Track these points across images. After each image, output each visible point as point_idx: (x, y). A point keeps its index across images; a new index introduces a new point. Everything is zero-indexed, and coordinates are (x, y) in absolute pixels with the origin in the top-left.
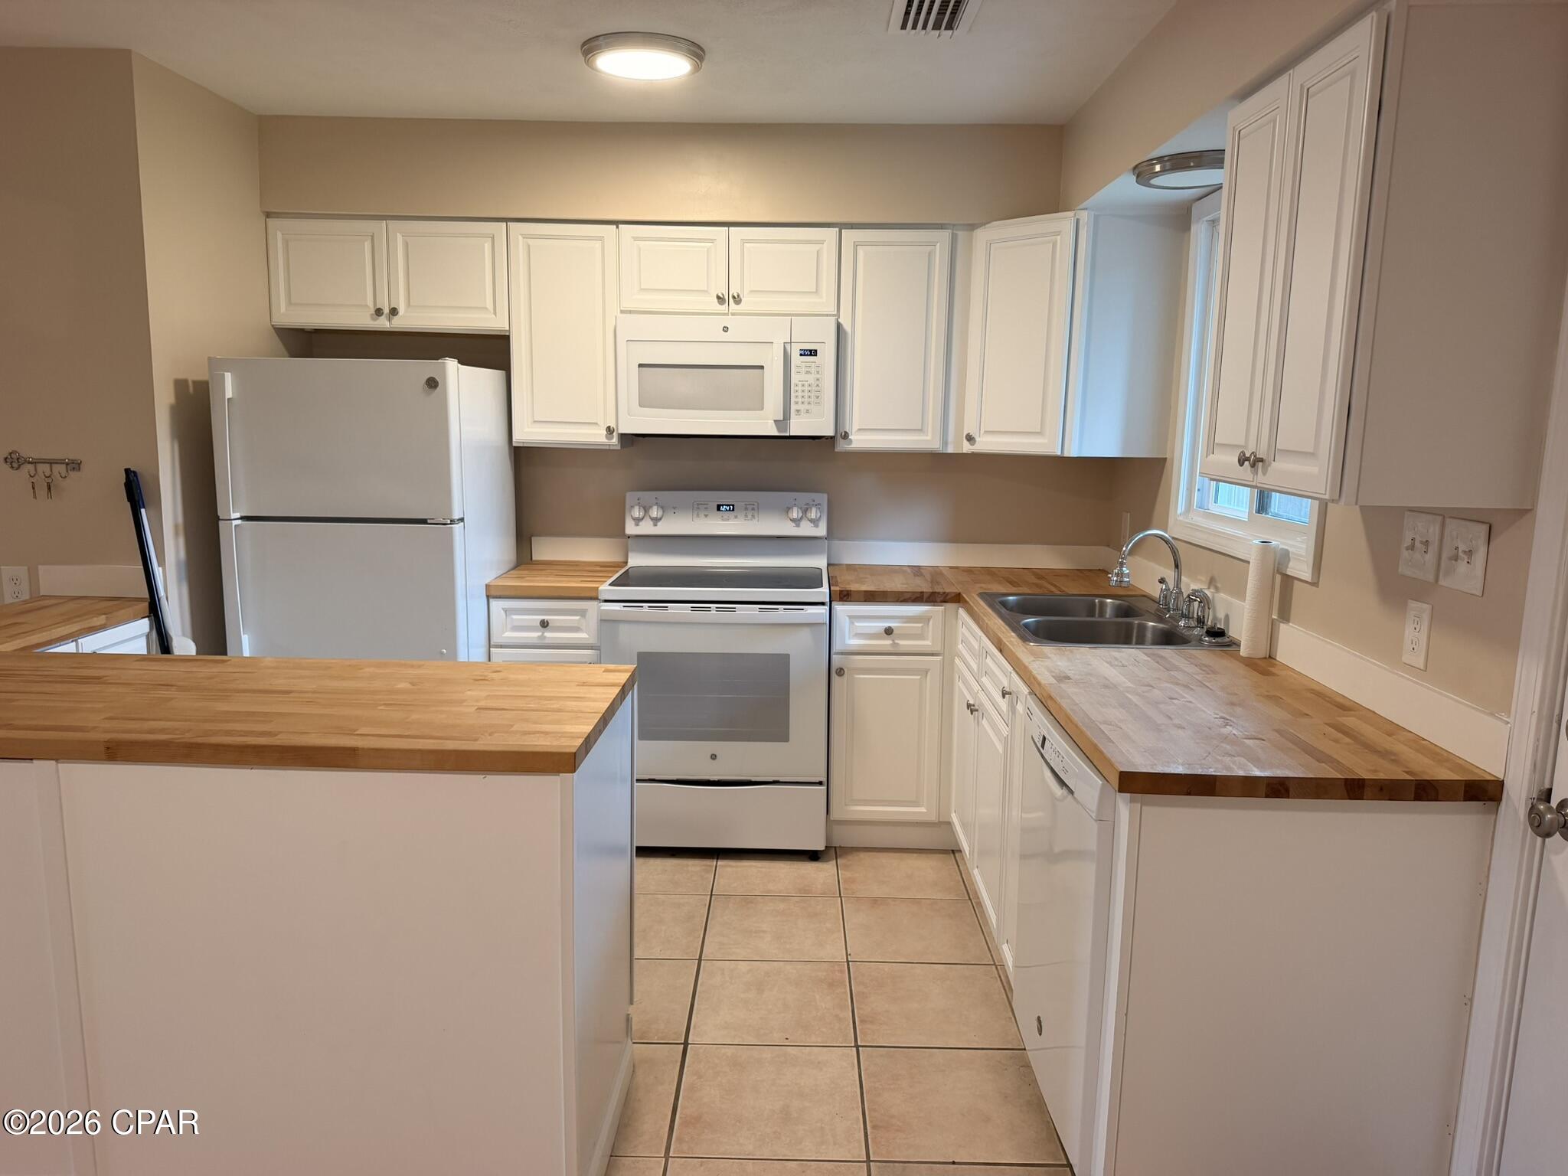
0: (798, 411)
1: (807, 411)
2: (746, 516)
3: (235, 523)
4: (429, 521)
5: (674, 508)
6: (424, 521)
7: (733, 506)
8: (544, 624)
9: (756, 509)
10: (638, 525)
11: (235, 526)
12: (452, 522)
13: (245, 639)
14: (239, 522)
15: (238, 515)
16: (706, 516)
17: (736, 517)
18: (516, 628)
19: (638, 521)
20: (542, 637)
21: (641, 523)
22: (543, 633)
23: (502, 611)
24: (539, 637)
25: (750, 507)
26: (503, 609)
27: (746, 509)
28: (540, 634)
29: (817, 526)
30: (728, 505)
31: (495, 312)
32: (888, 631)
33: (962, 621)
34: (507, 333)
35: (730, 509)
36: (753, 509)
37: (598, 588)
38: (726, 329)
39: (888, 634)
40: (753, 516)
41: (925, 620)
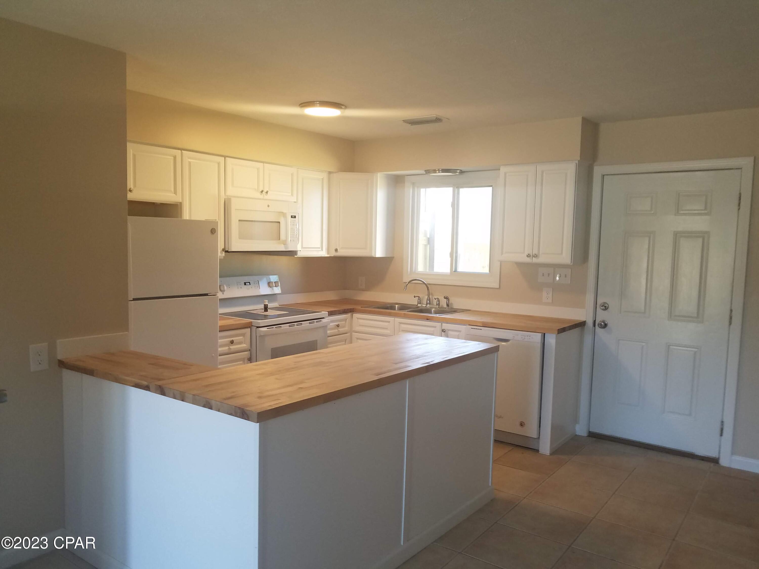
1: (293, 241)
2: (255, 287)
4: (209, 295)
5: (229, 285)
6: (206, 295)
7: (250, 282)
8: (232, 342)
9: (258, 283)
16: (243, 288)
17: (252, 287)
27: (254, 284)
28: (228, 347)
29: (278, 289)
30: (248, 282)
31: (175, 193)
32: (338, 326)
33: (358, 318)
34: (181, 203)
35: (249, 284)
36: (257, 284)
37: (251, 322)
38: (268, 206)
39: (338, 327)
40: (257, 287)
41: (345, 320)
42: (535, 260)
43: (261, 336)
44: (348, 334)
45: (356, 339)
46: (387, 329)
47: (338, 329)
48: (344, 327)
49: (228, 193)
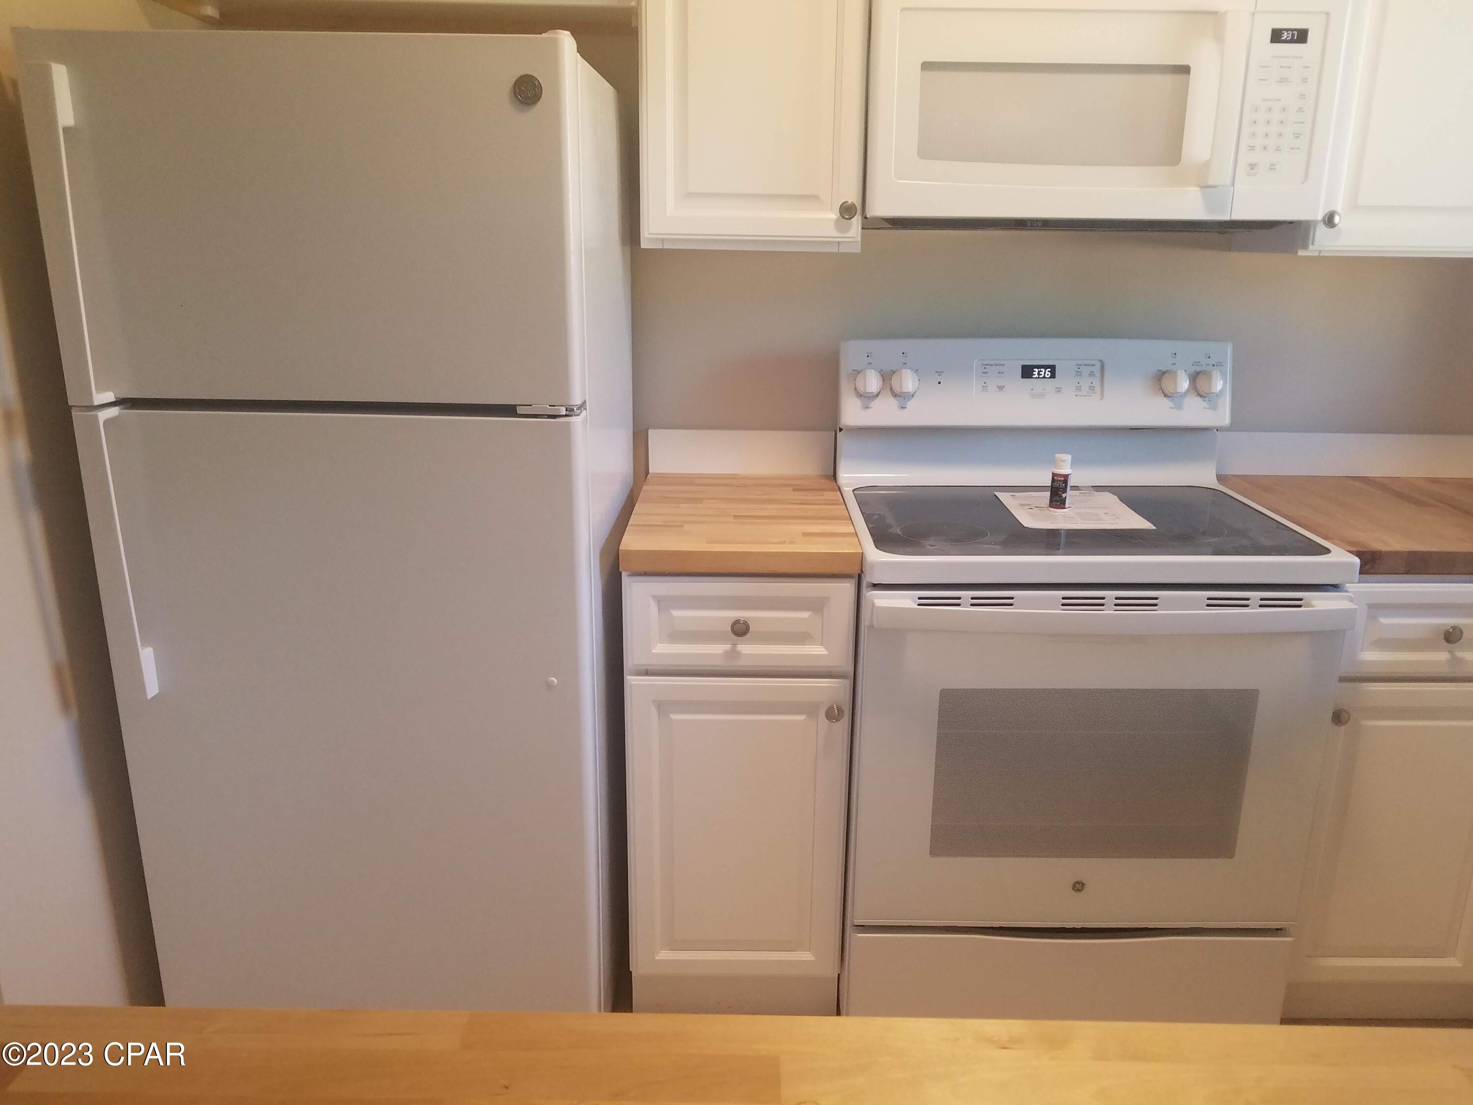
0: (1253, 166)
1: (1272, 167)
2: (1079, 388)
3: (104, 415)
4: (520, 410)
5: (939, 373)
6: (509, 410)
7: (1053, 369)
8: (740, 630)
9: (1098, 374)
10: (867, 408)
11: (105, 422)
12: (570, 412)
13: (147, 656)
14: (114, 411)
15: (110, 397)
16: (1001, 388)
17: (1059, 390)
18: (677, 636)
19: (866, 398)
20: (733, 654)
21: (872, 404)
22: (735, 645)
23: (652, 602)
24: (726, 653)
25: (1086, 370)
26: (654, 597)
27: (1079, 374)
28: (728, 647)
29: (1214, 407)
30: (1046, 367)
32: (1453, 635)
35: (1048, 375)
36: (1092, 374)
39: (1453, 641)
40: (1092, 388)
47: (1449, 652)
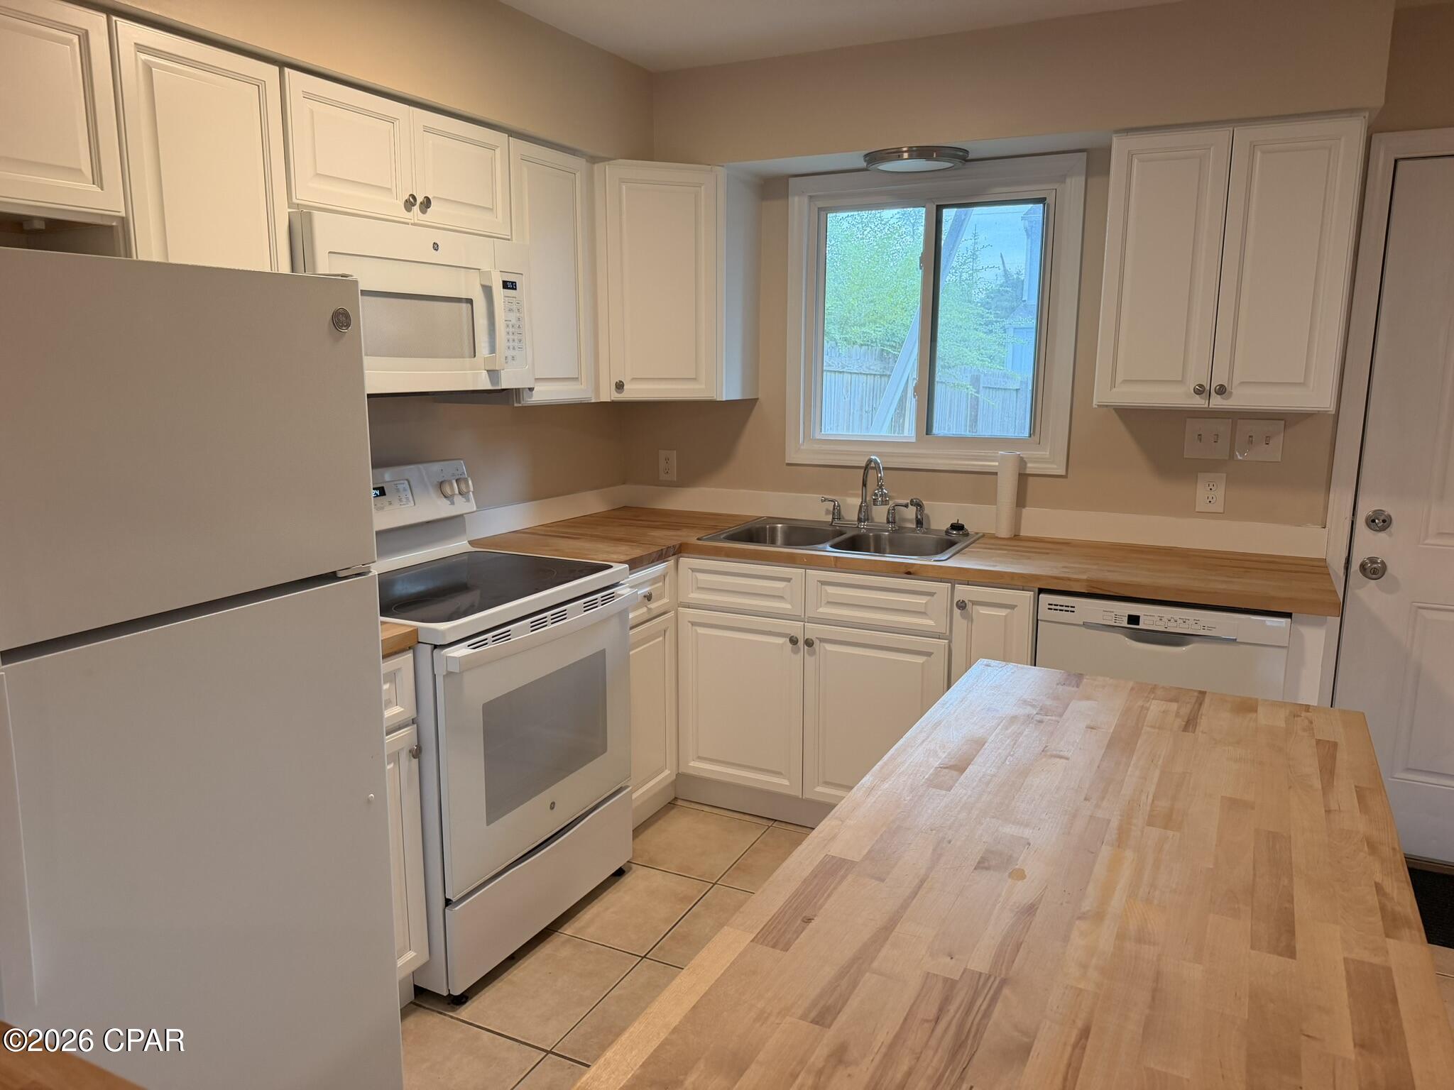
1: (513, 358)
2: (400, 500)
17: (390, 503)
27: (398, 491)
29: (467, 501)
31: (98, 179)
32: (649, 597)
33: (693, 570)
34: (124, 221)
37: (416, 631)
38: (436, 246)
39: (649, 600)
40: (407, 499)
41: (663, 577)
42: (1217, 402)
43: (449, 674)
44: (672, 614)
45: (690, 624)
46: (781, 598)
47: (646, 606)
48: (661, 597)
49: (301, 196)
